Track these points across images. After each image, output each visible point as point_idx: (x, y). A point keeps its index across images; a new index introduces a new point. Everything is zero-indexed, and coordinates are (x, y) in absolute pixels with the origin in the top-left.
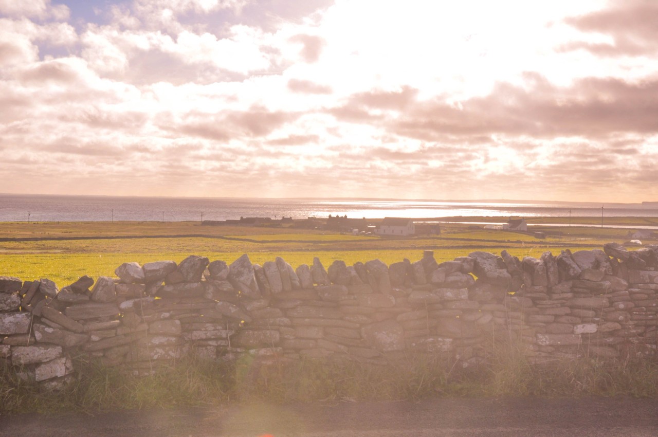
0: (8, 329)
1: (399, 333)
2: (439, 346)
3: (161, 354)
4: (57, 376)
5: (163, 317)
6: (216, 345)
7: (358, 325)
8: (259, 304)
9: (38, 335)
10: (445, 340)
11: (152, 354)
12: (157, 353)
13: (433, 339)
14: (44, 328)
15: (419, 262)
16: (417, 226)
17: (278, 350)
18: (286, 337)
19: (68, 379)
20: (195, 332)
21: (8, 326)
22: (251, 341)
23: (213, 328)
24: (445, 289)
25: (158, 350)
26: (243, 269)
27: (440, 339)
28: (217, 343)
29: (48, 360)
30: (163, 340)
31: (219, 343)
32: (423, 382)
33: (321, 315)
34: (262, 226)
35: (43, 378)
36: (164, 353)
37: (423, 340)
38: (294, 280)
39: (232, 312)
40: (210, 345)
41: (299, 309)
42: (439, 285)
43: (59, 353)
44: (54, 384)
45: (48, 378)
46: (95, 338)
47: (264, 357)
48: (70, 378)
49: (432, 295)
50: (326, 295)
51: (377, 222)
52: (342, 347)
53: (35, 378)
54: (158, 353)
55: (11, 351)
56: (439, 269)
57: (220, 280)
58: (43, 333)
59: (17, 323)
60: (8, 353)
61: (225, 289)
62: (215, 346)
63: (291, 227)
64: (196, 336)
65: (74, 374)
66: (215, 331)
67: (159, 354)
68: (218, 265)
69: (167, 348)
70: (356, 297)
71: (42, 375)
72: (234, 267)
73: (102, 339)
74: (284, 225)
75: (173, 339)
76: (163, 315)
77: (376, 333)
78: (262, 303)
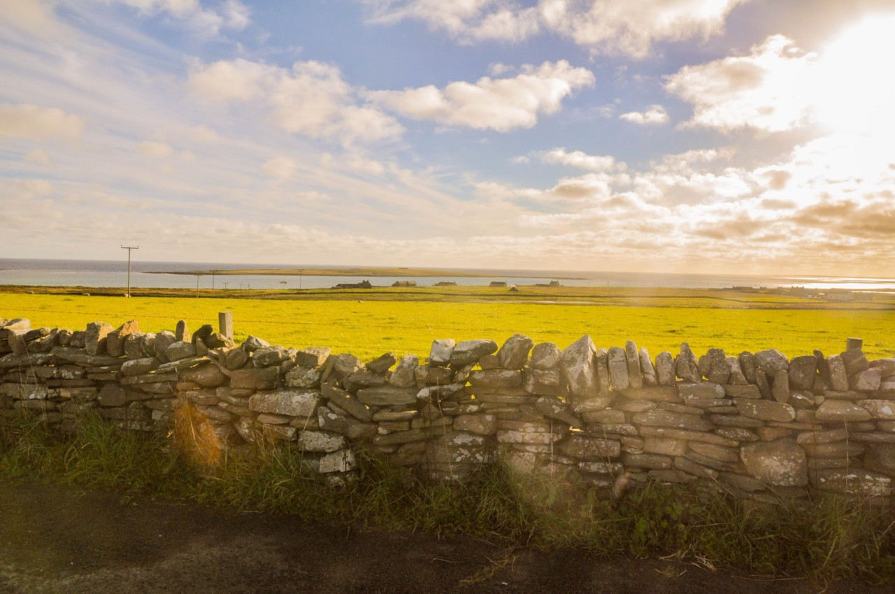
0: (294, 409)
1: (800, 461)
2: (866, 487)
3: (466, 456)
4: (339, 471)
5: (470, 411)
6: (536, 451)
7: (736, 443)
8: (592, 404)
9: (321, 420)
10: (877, 479)
11: (455, 455)
12: (461, 454)
13: (855, 476)
14: (327, 413)
15: (837, 357)
16: (855, 294)
17: (616, 468)
18: (629, 451)
19: (351, 475)
20: (510, 432)
21: (294, 406)
22: (580, 453)
23: (533, 429)
24: (879, 402)
25: (462, 451)
26: (577, 355)
27: (868, 477)
28: (537, 449)
29: (331, 450)
30: (467, 439)
31: (540, 450)
32: (834, 549)
33: (682, 425)
34: (747, 292)
35: (327, 471)
36: (469, 455)
37: (839, 475)
38: (648, 373)
39: (556, 412)
40: (529, 452)
41: (650, 414)
42: (870, 394)
43: (343, 444)
44: (337, 478)
45: (330, 471)
46: (381, 430)
47: (597, 475)
48: (353, 475)
49: (856, 409)
50: (691, 397)
51: (827, 292)
52: (710, 472)
53: (318, 468)
54: (463, 454)
55: (297, 434)
56: (870, 369)
57: (541, 370)
58: (327, 419)
59: (304, 403)
60: (293, 436)
61: (546, 382)
62: (534, 453)
63: (765, 293)
64: (510, 438)
65: (357, 470)
66: (536, 434)
67: (463, 456)
68: (543, 349)
69: (474, 450)
70: (735, 402)
71: (326, 467)
72: (569, 352)
73: (392, 433)
74: (761, 291)
75: (480, 440)
76: (469, 408)
77: (762, 458)
78: (597, 404)
